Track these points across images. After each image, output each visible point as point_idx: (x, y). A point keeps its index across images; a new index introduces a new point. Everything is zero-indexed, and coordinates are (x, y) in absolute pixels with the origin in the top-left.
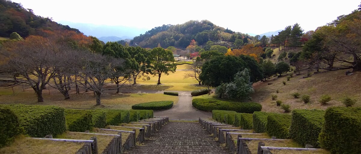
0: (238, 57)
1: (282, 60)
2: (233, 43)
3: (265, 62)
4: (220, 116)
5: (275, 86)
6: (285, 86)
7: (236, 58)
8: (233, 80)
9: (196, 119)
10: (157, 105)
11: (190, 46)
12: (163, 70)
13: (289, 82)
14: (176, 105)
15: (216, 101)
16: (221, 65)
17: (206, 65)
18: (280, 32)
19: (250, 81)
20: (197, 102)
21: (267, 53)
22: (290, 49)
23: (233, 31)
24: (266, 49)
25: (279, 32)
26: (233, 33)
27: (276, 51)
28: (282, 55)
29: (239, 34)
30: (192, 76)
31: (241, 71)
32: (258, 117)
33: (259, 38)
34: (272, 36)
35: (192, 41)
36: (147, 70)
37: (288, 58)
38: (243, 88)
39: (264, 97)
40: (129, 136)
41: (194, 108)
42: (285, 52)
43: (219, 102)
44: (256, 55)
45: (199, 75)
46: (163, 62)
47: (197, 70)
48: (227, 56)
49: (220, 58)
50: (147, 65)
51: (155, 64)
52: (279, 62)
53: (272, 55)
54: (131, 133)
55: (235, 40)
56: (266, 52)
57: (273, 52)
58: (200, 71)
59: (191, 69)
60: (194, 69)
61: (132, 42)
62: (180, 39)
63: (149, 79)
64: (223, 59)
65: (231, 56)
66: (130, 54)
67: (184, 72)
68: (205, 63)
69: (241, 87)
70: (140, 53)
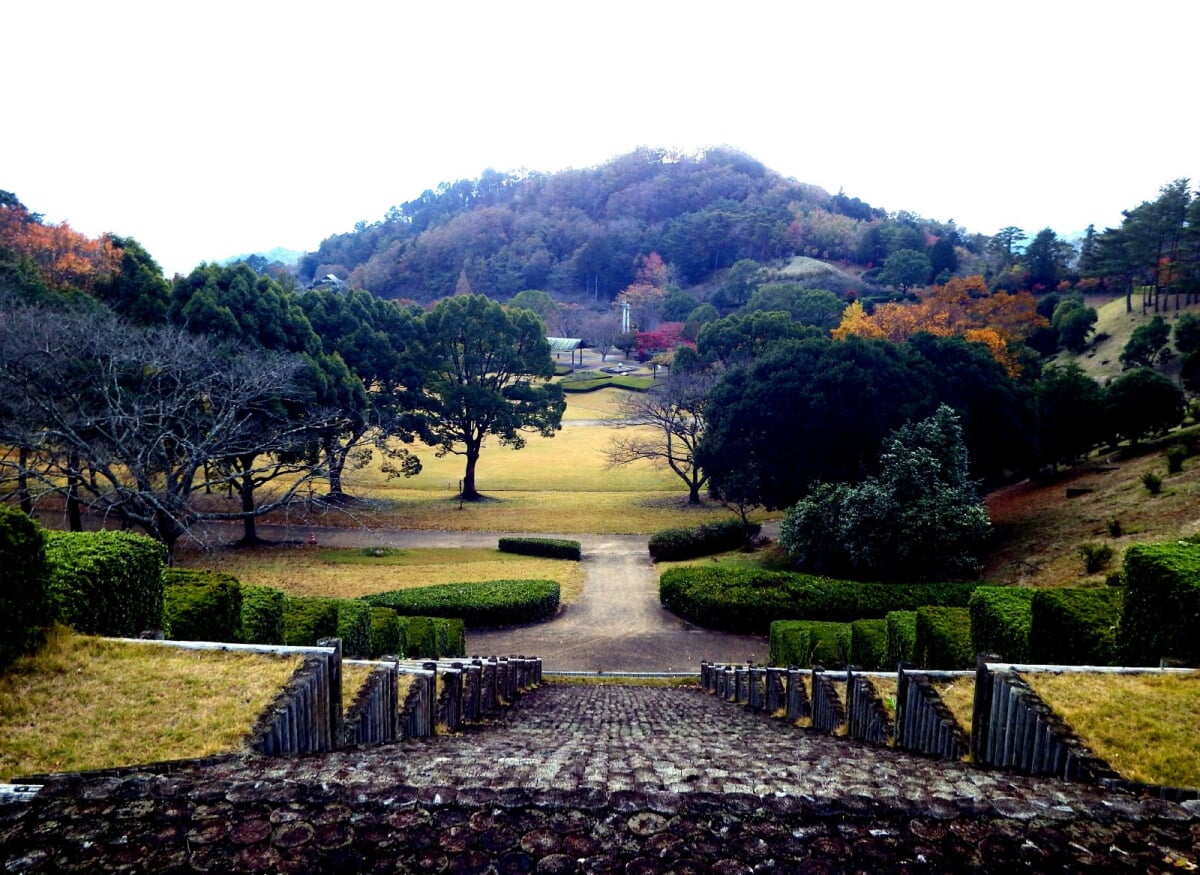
0: (902, 346)
1: (1145, 362)
2: (875, 274)
3: (1052, 373)
4: (813, 644)
5: (1102, 504)
6: (1155, 502)
7: (890, 351)
8: (876, 469)
9: (685, 670)
10: (476, 600)
11: (635, 290)
12: (491, 417)
13: (1181, 481)
14: (572, 602)
15: (790, 579)
16: (813, 391)
17: (730, 392)
18: (1130, 209)
19: (965, 474)
20: (690, 586)
21: (1062, 324)
22: (1188, 303)
23: (874, 205)
24: (1058, 302)
25: (1125, 213)
26: (873, 217)
27: (1110, 313)
28: (1144, 336)
29: (906, 221)
30: (650, 455)
31: (919, 416)
32: (993, 606)
33: (1019, 243)
34: (1091, 231)
35: (645, 259)
36: (402, 423)
37: (1174, 350)
38: (932, 507)
39: (1044, 562)
40: (412, 686)
41: (672, 616)
42: (1159, 320)
43: (804, 584)
44: (1001, 335)
45: (687, 451)
46: (488, 376)
47: (677, 419)
48: (843, 339)
49: (808, 350)
50: (403, 389)
51: (450, 386)
52: (1126, 375)
53: (1090, 337)
54: (416, 674)
55: (883, 253)
56: (1059, 316)
57: (1095, 319)
58: (694, 428)
59: (644, 415)
60: (663, 414)
61: (310, 266)
62: (578, 251)
63: (414, 466)
64: (821, 361)
65: (865, 341)
66: (319, 329)
67: (608, 432)
68: (728, 380)
69: (923, 501)
70: (365, 324)
